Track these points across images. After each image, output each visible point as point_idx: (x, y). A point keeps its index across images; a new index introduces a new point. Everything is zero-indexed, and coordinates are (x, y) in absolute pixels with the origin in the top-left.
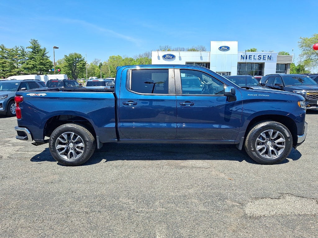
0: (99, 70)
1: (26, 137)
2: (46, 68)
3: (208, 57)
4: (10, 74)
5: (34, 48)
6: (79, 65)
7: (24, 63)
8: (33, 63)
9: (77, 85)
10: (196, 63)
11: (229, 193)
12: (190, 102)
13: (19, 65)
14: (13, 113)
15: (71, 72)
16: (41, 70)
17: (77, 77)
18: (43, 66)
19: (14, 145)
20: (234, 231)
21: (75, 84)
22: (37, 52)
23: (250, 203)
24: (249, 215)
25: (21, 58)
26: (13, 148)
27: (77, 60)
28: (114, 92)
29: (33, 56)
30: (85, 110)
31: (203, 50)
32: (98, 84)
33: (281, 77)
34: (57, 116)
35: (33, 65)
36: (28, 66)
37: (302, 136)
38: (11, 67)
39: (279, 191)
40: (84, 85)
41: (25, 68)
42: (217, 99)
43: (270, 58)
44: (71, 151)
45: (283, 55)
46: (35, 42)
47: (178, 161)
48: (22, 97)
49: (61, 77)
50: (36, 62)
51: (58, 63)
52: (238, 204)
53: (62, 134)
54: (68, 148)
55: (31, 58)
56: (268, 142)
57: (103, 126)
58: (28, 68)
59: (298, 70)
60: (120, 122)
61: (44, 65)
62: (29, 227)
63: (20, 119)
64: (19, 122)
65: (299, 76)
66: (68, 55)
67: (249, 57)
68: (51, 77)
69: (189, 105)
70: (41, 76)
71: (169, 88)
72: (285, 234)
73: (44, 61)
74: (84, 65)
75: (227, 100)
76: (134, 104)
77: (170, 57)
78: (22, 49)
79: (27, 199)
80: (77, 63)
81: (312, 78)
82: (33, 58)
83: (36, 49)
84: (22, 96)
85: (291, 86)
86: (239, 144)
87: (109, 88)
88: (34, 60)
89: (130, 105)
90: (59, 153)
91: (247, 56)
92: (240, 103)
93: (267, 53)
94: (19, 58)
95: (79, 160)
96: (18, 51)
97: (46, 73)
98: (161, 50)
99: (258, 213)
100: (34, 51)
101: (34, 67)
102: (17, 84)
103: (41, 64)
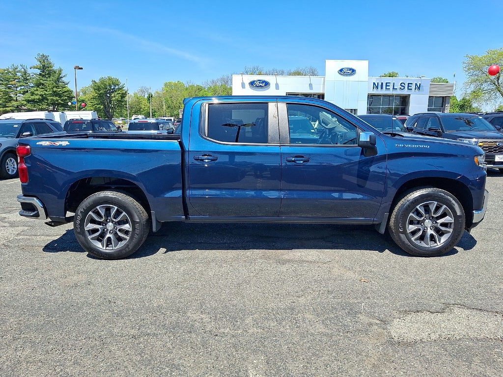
0: (148, 105)
1: (36, 212)
2: (63, 101)
3: (322, 86)
4: (3, 111)
5: (43, 68)
6: (116, 97)
7: (27, 92)
8: (41, 93)
9: (112, 129)
10: (303, 95)
11: (363, 304)
12: (304, 157)
13: (19, 95)
14: (10, 173)
15: (102, 107)
16: (54, 104)
17: (112, 116)
18: (57, 98)
19: (13, 225)
20: (374, 366)
21: (109, 127)
22: (48, 74)
23: (398, 319)
24: (396, 339)
25: (21, 84)
26: (11, 229)
27: (112, 88)
28: (179, 140)
29: (42, 81)
30: (133, 169)
31: (313, 74)
32: (147, 126)
33: (438, 117)
34: (86, 179)
35: (41, 95)
36: (33, 97)
37: (480, 212)
38: (6, 99)
39: (443, 301)
40: (125, 129)
41: (28, 101)
42: (346, 151)
43: (418, 87)
44: (108, 235)
45: (440, 84)
46: (44, 59)
47: (279, 251)
48: (28, 147)
49: (87, 115)
50: (46, 91)
51: (81, 93)
52: (378, 322)
53: (98, 207)
54: (104, 230)
55: (38, 85)
56: (427, 221)
57: (162, 195)
58: (33, 101)
59: (462, 107)
60: (190, 188)
61: (60, 96)
62: (40, 361)
63: (26, 184)
64: (24, 188)
65: (467, 116)
66: (97, 81)
67: (386, 86)
68: (71, 115)
69: (302, 162)
70: (55, 113)
71: (269, 134)
72: (457, 370)
73: (60, 89)
74: (123, 96)
75: (362, 153)
76: (212, 160)
77: (261, 84)
78: (23, 70)
79: (35, 315)
80: (113, 92)
81: (486, 119)
82: (41, 84)
83: (46, 70)
84: (28, 145)
85: (454, 133)
86: (379, 225)
87: (165, 133)
88: (43, 88)
89: (207, 161)
90: (89, 237)
91: (382, 83)
92: (383, 158)
93: (414, 80)
94: (19, 84)
95: (120, 250)
96: (17, 74)
97: (62, 108)
98: (247, 73)
99: (411, 336)
100: (43, 74)
101: (43, 99)
102: (17, 126)
103: (55, 94)
